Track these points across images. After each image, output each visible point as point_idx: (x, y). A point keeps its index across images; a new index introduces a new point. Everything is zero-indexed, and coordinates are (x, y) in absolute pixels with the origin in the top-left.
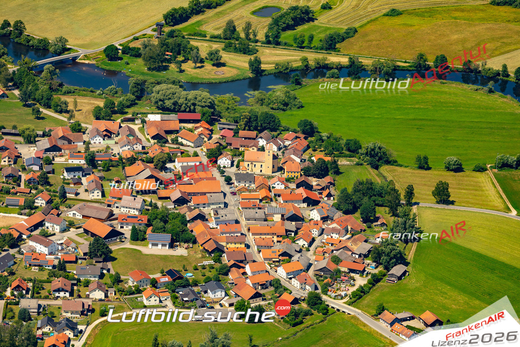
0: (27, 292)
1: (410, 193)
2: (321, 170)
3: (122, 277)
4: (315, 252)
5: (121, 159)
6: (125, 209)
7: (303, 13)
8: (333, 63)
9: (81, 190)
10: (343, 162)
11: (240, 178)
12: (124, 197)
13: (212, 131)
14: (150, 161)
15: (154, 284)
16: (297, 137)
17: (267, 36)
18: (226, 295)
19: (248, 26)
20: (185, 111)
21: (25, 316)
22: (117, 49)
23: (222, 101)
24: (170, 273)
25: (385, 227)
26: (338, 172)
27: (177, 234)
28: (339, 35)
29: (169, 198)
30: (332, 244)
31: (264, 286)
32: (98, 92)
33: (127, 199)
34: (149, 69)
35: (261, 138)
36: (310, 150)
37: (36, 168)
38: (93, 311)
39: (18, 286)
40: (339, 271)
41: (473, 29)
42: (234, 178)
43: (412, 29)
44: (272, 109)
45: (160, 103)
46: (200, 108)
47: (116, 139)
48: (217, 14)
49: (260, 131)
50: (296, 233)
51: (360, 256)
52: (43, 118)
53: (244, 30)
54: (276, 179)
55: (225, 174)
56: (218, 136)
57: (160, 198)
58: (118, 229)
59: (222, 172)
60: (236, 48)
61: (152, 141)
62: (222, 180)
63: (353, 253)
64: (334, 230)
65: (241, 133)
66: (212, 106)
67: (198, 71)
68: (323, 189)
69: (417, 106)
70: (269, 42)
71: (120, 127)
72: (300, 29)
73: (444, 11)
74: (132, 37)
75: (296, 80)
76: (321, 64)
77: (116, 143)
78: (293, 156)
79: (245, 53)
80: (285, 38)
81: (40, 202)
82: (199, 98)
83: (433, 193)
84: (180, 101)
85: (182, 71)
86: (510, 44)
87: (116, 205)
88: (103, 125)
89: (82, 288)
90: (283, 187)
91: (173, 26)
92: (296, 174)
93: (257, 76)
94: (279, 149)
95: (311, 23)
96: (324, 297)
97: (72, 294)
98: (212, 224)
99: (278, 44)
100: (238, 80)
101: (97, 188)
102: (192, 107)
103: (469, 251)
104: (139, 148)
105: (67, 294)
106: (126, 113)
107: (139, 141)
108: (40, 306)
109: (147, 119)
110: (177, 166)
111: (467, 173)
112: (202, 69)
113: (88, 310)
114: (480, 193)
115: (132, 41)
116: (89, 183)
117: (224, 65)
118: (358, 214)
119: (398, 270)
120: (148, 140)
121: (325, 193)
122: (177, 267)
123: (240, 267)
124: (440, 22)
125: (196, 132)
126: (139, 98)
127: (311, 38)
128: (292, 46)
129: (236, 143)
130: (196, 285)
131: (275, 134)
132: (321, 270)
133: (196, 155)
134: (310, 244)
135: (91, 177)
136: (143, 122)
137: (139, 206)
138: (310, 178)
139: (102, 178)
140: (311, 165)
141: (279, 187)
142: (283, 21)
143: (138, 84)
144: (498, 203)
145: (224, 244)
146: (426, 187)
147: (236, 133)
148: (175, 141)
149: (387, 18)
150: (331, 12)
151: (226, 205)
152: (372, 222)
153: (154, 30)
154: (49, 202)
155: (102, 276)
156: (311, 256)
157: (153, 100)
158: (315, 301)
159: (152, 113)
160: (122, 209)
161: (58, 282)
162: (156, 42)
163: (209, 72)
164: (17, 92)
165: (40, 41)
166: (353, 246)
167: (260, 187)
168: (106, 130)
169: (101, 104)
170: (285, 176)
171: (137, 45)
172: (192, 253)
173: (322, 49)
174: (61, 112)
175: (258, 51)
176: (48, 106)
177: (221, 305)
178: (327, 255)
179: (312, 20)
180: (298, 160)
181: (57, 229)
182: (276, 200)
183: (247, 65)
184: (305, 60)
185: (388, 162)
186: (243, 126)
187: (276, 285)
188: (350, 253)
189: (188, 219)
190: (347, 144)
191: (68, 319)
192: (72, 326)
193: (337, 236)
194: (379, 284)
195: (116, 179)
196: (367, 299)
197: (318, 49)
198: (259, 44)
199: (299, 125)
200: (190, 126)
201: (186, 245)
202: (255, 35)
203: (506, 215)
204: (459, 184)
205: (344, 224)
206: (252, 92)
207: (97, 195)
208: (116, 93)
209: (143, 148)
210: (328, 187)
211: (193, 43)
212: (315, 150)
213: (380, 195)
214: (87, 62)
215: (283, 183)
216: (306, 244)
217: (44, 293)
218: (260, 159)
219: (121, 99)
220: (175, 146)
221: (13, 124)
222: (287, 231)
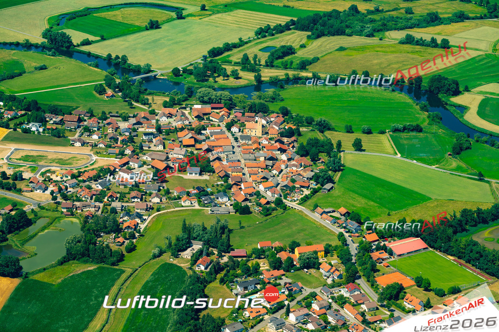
0: (116, 199)
1: (339, 145)
2: (290, 133)
3: (171, 191)
4: (282, 177)
5: (176, 128)
6: (176, 155)
7: (288, 49)
8: (303, 77)
9: (152, 145)
10: (303, 129)
11: (243, 138)
12: (176, 148)
13: (230, 114)
14: (192, 130)
15: (188, 194)
16: (278, 116)
17: (266, 62)
18: (229, 200)
19: (256, 57)
20: (215, 103)
21: (114, 211)
22: (179, 70)
23: (237, 98)
24: (198, 188)
25: (324, 164)
26: (300, 134)
27: (204, 168)
28: (308, 61)
29: (202, 149)
30: (292, 173)
31: (251, 195)
32: (167, 94)
33: (177, 149)
34: (197, 81)
35: (257, 116)
36: (285, 123)
37: (127, 134)
38: (153, 209)
39: (111, 196)
40: (295, 187)
41: (387, 57)
42: (239, 138)
43: (352, 57)
44: (266, 101)
45: (201, 99)
46: (224, 101)
47: (175, 118)
48: (239, 51)
49: (257, 113)
50: (272, 167)
51: (307, 179)
52: (134, 108)
53: (253, 59)
54: (263, 138)
55: (235, 136)
56: (233, 116)
57: (197, 149)
58: (172, 166)
59: (233, 135)
60: (248, 69)
61: (195, 119)
62: (232, 139)
63: (303, 177)
64: (294, 165)
65: (246, 114)
66: (231, 99)
67: (225, 81)
68: (290, 144)
69: (349, 99)
70: (267, 66)
71: (177, 111)
72: (286, 58)
73: (371, 48)
74: (189, 64)
75: (281, 85)
76: (296, 76)
77: (174, 120)
78: (274, 126)
79: (253, 72)
80: (277, 63)
81: (128, 152)
82: (223, 95)
83: (353, 145)
84: (213, 97)
85: (216, 82)
86: (408, 65)
87: (171, 153)
88: (167, 111)
89: (147, 197)
90: (267, 143)
91: (213, 57)
92: (275, 136)
93: (259, 84)
94: (267, 123)
95: (293, 55)
96: (284, 201)
97: (141, 200)
98: (225, 163)
99: (273, 66)
100: (248, 86)
101: (161, 144)
102: (219, 101)
103: (371, 176)
104: (187, 122)
105: (139, 200)
106: (182, 104)
107: (187, 118)
108: (123, 206)
109: (193, 107)
110: (207, 132)
111: (375, 134)
112: (228, 81)
113: (150, 208)
114: (381, 145)
115: (189, 66)
116: (156, 141)
117: (240, 78)
118: (309, 157)
119: (328, 186)
120: (193, 119)
121: (291, 146)
122: (203, 185)
123: (238, 185)
124: (368, 54)
125: (221, 114)
126: (190, 96)
127: (292, 63)
128: (280, 67)
129: (243, 119)
130: (212, 195)
131: (266, 114)
132: (284, 186)
133: (219, 126)
134: (280, 173)
135: (158, 138)
136: (191, 109)
137: (183, 153)
138: (283, 138)
139: (164, 139)
140: (284, 131)
141: (265, 142)
142: (276, 53)
143: (189, 89)
144: (390, 150)
145: (230, 173)
146: (350, 142)
147: (243, 114)
148: (208, 119)
149: (337, 52)
150: (306, 49)
151: (234, 153)
152: (317, 161)
153: (202, 60)
154: (133, 151)
155: (159, 190)
156: (279, 179)
157: (197, 97)
158: (279, 202)
159: (197, 104)
160: (174, 155)
161: (133, 194)
162: (201, 66)
163: (232, 82)
164: (120, 94)
165: (136, 66)
166: (304, 174)
167: (254, 143)
168: (169, 114)
169: (168, 99)
170: (269, 137)
171: (191, 68)
172: (212, 178)
173: (298, 69)
174: (144, 104)
175: (261, 70)
176: (137, 101)
177: (226, 205)
178: (289, 179)
179: (294, 53)
180: (278, 128)
181: (136, 166)
182: (263, 150)
183: (253, 78)
184: (287, 75)
185: (329, 129)
186: (247, 110)
187: (258, 194)
188: (302, 177)
189: (211, 160)
190: (306, 119)
191: (137, 213)
192: (139, 216)
193: (296, 168)
194: (317, 194)
195: (172, 139)
196: (309, 202)
197: (295, 69)
198: (262, 67)
199: (280, 110)
200: (218, 111)
201: (209, 174)
202: (259, 62)
203: (394, 157)
204: (369, 141)
205: (300, 162)
206: (255, 93)
207: (161, 148)
208: (177, 94)
209: (190, 123)
210: (293, 142)
211: (223, 66)
212: (288, 123)
213: (323, 146)
214: (162, 77)
215: (267, 140)
216: (277, 173)
217: (126, 199)
218: (255, 127)
219: (179, 97)
220: (208, 122)
221: (116, 111)
222: (267, 166)
